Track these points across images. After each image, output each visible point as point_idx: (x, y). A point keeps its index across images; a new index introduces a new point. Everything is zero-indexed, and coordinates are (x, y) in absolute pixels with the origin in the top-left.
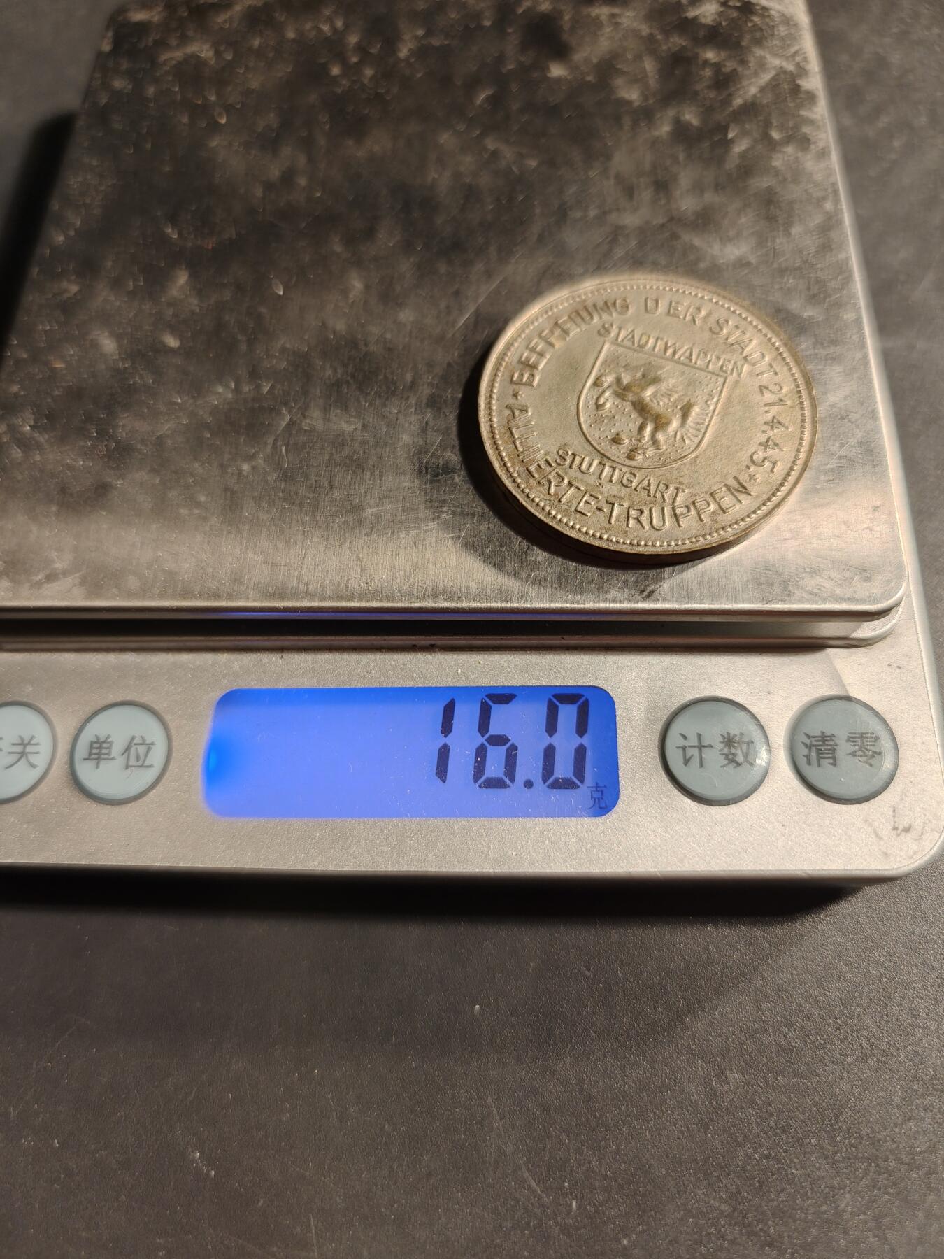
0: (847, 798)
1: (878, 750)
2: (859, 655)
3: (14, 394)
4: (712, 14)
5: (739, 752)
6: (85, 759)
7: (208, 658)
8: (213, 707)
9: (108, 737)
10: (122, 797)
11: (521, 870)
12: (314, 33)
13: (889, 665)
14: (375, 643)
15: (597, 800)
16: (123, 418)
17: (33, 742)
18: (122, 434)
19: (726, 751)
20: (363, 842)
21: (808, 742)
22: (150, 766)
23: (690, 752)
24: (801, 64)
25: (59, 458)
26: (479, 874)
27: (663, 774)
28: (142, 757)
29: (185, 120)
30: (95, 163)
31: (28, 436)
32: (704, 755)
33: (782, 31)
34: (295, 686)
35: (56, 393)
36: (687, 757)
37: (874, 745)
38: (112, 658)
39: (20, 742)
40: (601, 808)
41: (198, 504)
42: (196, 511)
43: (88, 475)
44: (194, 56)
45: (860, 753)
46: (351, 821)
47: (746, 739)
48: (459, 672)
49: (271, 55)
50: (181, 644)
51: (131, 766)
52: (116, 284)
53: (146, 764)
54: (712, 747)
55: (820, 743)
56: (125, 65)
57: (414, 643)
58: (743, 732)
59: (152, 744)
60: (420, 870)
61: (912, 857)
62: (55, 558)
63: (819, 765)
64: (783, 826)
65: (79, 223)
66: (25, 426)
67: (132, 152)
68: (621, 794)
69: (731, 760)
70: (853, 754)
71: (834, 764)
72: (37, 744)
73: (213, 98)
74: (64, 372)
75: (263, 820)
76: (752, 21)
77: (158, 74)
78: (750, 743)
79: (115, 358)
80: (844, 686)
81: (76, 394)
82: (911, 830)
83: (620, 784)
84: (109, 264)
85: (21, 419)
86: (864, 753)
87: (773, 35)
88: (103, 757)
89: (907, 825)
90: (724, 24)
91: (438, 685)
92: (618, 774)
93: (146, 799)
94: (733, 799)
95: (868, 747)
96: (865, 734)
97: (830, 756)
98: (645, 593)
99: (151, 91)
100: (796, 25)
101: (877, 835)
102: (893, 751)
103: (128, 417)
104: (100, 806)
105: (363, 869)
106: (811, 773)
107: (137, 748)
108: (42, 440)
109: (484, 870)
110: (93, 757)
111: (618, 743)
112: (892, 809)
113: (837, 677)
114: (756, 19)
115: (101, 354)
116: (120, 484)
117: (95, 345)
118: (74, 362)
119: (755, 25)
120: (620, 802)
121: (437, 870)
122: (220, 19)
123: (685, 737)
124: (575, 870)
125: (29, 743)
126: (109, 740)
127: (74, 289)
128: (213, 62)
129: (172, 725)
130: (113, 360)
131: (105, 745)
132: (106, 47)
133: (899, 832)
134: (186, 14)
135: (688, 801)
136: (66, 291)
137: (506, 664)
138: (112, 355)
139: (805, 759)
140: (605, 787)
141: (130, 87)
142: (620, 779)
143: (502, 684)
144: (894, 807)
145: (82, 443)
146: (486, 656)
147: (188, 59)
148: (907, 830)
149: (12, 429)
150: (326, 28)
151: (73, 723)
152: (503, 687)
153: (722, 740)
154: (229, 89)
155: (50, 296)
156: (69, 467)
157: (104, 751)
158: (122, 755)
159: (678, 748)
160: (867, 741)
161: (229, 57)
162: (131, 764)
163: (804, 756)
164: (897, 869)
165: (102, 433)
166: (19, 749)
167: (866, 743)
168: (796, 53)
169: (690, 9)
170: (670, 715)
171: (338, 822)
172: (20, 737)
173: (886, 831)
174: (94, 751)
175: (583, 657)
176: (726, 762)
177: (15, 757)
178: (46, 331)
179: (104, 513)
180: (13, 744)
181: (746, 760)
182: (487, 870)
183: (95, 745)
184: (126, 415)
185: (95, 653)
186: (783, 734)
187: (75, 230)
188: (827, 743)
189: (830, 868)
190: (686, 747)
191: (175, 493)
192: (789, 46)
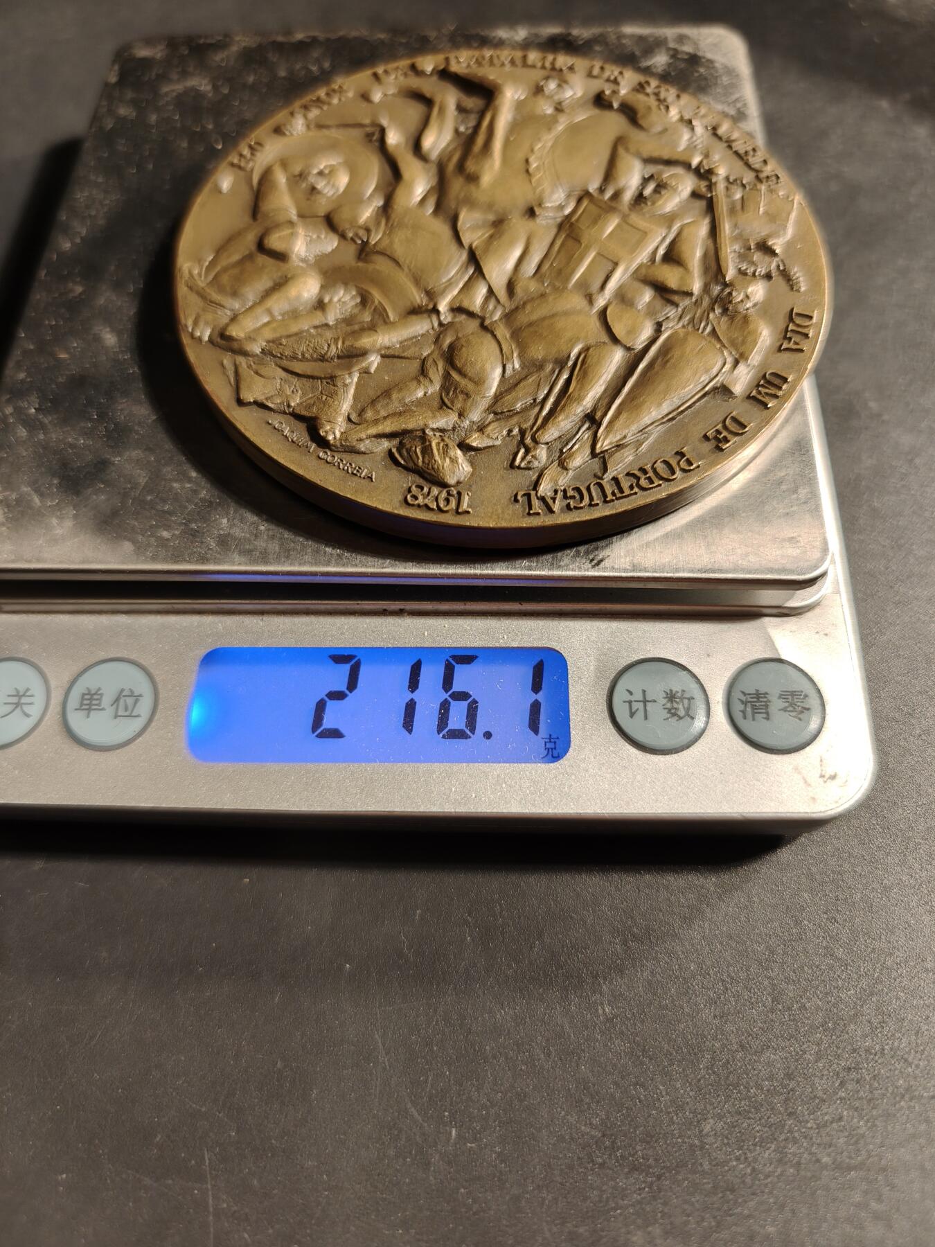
0: (779, 748)
1: (807, 707)
2: (791, 623)
3: (21, 381)
4: (663, 65)
5: (680, 706)
6: (76, 709)
7: (195, 619)
8: (198, 663)
9: (99, 689)
10: (110, 744)
11: (479, 810)
12: (303, 73)
13: (817, 633)
14: (348, 607)
15: (550, 750)
16: (121, 403)
17: (27, 694)
18: (121, 417)
19: (669, 705)
20: (334, 785)
21: (744, 699)
22: (138, 716)
23: (635, 706)
24: (742, 109)
25: (61, 437)
26: (441, 814)
27: (611, 726)
28: (130, 708)
29: (185, 144)
30: (100, 180)
31: (33, 417)
32: (648, 708)
33: (725, 80)
34: (275, 645)
35: (60, 380)
36: (633, 711)
37: (803, 702)
38: (104, 620)
39: (15, 694)
40: (553, 756)
41: (190, 480)
42: (188, 485)
43: (88, 452)
44: (193, 89)
45: (791, 709)
46: (323, 765)
47: (686, 695)
48: (426, 634)
49: (264, 90)
50: (169, 607)
51: (120, 716)
52: (118, 286)
53: (134, 714)
54: (655, 701)
55: (755, 700)
56: (129, 94)
57: (385, 607)
58: (685, 689)
59: (140, 696)
60: (387, 810)
61: (837, 802)
62: (56, 525)
63: (754, 720)
64: (721, 773)
65: (84, 232)
66: (31, 409)
67: (135, 171)
68: (572, 744)
69: (673, 713)
70: (785, 710)
71: (767, 719)
72: (32, 696)
73: (210, 127)
74: (68, 362)
75: (241, 765)
76: (697, 72)
77: (160, 104)
78: (691, 699)
79: (115, 350)
80: (777, 650)
81: (80, 381)
82: (837, 777)
83: (572, 734)
84: (112, 268)
85: (26, 403)
86: (794, 708)
87: (716, 84)
88: (94, 707)
89: (833, 774)
90: (673, 74)
91: (407, 646)
92: (569, 725)
93: (132, 746)
94: (675, 749)
95: (798, 704)
96: (795, 692)
97: (764, 711)
98: (595, 562)
99: (153, 118)
100: (737, 76)
101: (806, 782)
102: (820, 708)
103: (126, 402)
104: (88, 752)
105: (333, 810)
106: (747, 726)
107: (125, 701)
108: (46, 421)
109: (446, 810)
110: (84, 707)
111: (570, 698)
112: (819, 759)
113: (770, 643)
114: (702, 70)
115: (102, 347)
116: (118, 461)
117: (97, 339)
118: (77, 353)
119: (701, 75)
120: (571, 750)
121: (403, 810)
122: (219, 57)
123: (631, 693)
124: (530, 812)
125: (24, 695)
126: (99, 692)
127: (79, 289)
128: (210, 95)
129: (158, 679)
130: (114, 352)
131: (95, 697)
132: (113, 79)
133: (825, 780)
134: (186, 52)
135: (633, 751)
136: (72, 291)
137: (469, 628)
138: (112, 348)
139: (741, 714)
140: (558, 738)
141: (134, 114)
142: (571, 730)
143: (465, 646)
144: (821, 757)
145: (82, 424)
146: (450, 620)
147: (187, 92)
148: (833, 777)
149: (19, 411)
150: (314, 68)
151: (66, 677)
152: (466, 648)
153: (665, 696)
154: (225, 119)
155: (56, 295)
156: (72, 446)
157: (94, 702)
158: (112, 705)
159: (624, 702)
160: (797, 698)
161: (226, 91)
162: (119, 714)
163: (740, 711)
164: (824, 812)
165: (102, 416)
166: (15, 700)
167: (796, 700)
168: (737, 100)
169: (643, 60)
170: (618, 673)
171: (311, 766)
172: (16, 689)
173: (813, 777)
174: (85, 702)
175: (539, 621)
176: (669, 715)
177: (12, 707)
178: (51, 327)
179: (102, 486)
180: (9, 696)
181: (688, 714)
182: (449, 811)
183: (87, 697)
184: (124, 401)
185: (88, 615)
186: (721, 692)
187: (82, 238)
188: (761, 699)
189: (764, 811)
190: (632, 702)
191: (169, 469)
192: (731, 94)
